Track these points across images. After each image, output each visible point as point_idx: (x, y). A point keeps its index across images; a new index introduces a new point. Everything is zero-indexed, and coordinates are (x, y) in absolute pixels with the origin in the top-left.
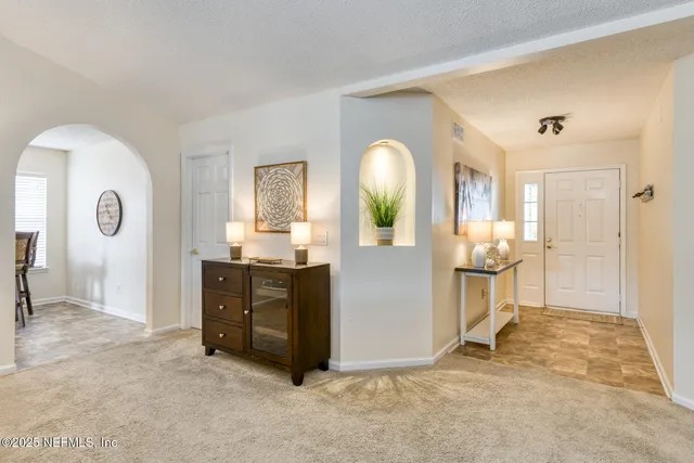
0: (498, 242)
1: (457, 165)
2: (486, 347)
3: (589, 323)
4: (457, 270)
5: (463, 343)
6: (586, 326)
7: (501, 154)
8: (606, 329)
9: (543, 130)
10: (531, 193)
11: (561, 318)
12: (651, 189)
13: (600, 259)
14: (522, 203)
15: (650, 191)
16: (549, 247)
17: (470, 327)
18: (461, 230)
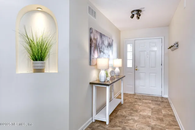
0: (114, 68)
1: (91, 29)
2: (104, 123)
3: (150, 101)
4: (91, 83)
5: (94, 121)
6: (150, 103)
7: (118, 32)
8: (158, 104)
9: (132, 17)
10: (130, 48)
11: (140, 99)
12: (177, 43)
13: (155, 74)
14: (126, 52)
15: (177, 45)
16: (136, 70)
17: (98, 112)
18: (94, 62)
